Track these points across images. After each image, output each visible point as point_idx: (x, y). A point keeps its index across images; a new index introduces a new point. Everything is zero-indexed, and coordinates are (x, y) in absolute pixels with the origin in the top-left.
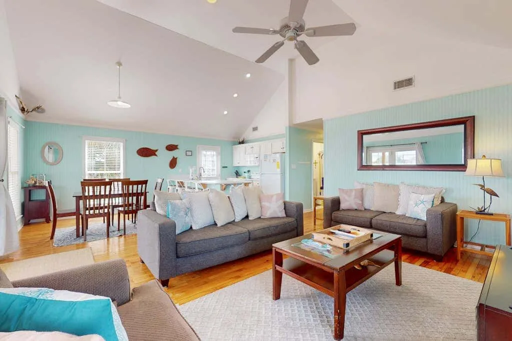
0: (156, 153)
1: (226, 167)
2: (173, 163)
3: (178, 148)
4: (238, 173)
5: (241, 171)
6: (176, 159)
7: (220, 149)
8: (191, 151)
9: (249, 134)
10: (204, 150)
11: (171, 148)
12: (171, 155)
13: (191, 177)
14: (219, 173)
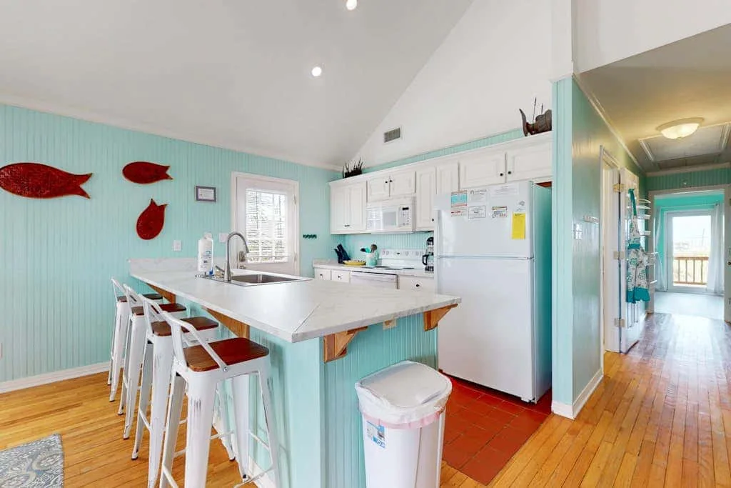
0: (84, 187)
1: (315, 236)
2: (151, 223)
3: (167, 177)
4: (344, 251)
5: (352, 247)
6: (162, 208)
7: (297, 188)
8: (214, 189)
9: (374, 151)
10: (254, 186)
11: (142, 173)
12: (143, 195)
13: (201, 269)
14: (296, 250)
